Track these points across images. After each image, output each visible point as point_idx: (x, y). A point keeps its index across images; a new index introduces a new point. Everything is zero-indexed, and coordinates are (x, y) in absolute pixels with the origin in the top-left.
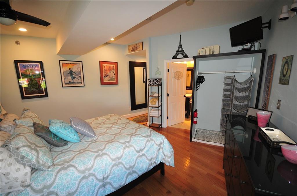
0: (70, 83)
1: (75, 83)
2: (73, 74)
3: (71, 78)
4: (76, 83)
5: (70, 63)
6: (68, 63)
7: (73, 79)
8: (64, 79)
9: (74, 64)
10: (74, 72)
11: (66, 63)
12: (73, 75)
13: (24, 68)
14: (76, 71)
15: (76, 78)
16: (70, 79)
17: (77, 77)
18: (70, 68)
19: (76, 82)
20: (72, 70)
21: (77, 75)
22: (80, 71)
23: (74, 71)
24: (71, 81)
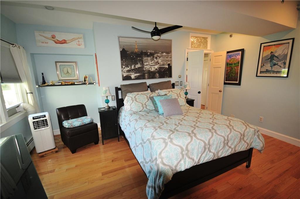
0: (267, 71)
1: (274, 72)
2: (275, 59)
3: (270, 66)
4: (276, 72)
5: (275, 45)
6: (271, 45)
7: (273, 67)
8: (261, 66)
9: (279, 44)
10: (276, 57)
11: (269, 46)
12: (274, 61)
13: (229, 58)
14: (280, 55)
15: (277, 64)
16: (268, 67)
17: (279, 63)
18: (272, 51)
19: (276, 70)
20: (274, 54)
21: (280, 60)
22: (286, 53)
23: (276, 55)
24: (270, 69)
